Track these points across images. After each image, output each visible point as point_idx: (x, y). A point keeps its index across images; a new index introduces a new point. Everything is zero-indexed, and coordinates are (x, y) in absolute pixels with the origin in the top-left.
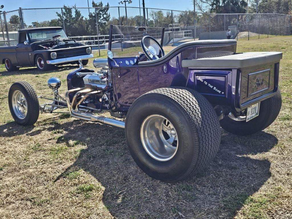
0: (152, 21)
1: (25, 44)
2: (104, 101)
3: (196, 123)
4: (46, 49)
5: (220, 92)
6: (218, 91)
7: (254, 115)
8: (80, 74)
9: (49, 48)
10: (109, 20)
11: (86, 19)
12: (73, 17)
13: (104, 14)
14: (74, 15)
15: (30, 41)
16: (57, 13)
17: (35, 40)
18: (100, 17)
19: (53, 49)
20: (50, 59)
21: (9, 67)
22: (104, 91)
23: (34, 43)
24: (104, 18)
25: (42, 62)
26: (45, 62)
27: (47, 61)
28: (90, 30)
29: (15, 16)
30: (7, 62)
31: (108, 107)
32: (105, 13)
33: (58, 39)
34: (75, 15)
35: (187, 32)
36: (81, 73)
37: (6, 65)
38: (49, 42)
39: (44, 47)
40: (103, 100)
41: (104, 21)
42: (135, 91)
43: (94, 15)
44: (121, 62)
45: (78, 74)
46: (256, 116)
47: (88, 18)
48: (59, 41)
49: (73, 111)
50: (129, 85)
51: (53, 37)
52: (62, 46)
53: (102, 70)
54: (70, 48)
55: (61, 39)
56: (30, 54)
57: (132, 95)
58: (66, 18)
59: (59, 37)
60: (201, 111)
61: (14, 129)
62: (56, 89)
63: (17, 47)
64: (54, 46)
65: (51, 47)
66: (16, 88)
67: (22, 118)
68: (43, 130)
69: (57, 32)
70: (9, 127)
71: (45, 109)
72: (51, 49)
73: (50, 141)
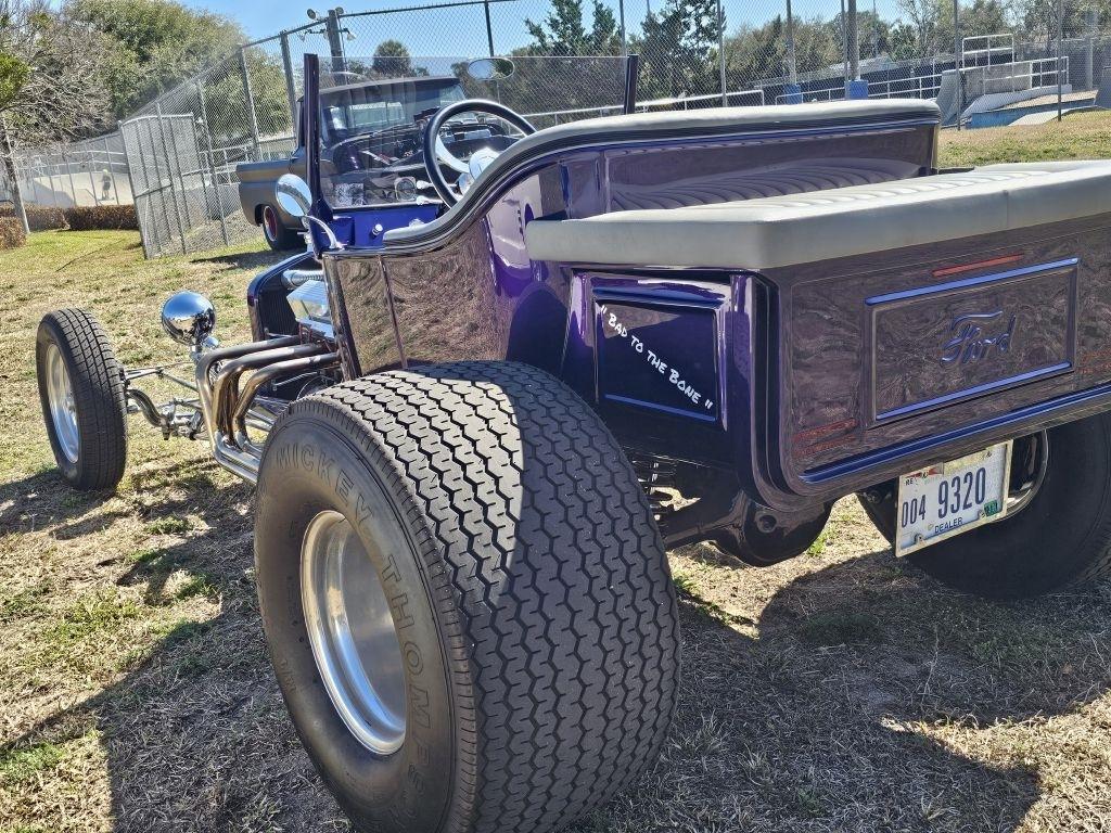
0: (909, 28)
3: (469, 578)
4: (381, 164)
5: (696, 396)
6: (688, 391)
7: (967, 515)
8: (292, 276)
9: (391, 162)
10: (720, 34)
11: (633, 37)
12: (584, 35)
13: (701, 15)
14: (588, 24)
15: (333, 135)
16: (527, 22)
17: (354, 132)
18: (687, 26)
19: (405, 164)
21: (273, 236)
23: (346, 141)
24: (700, 29)
28: (646, 82)
29: (390, 44)
30: (267, 216)
32: (707, 9)
34: (594, 27)
35: (1049, 66)
36: (298, 272)
37: (267, 226)
38: (400, 138)
39: (377, 158)
41: (700, 43)
43: (661, 20)
45: (288, 275)
46: (984, 520)
47: (641, 35)
49: (220, 439)
51: (417, 117)
58: (561, 40)
60: (524, 508)
61: (38, 504)
62: (194, 340)
63: (293, 161)
64: (410, 153)
65: (400, 157)
66: (48, 337)
67: (73, 458)
68: (126, 515)
69: (438, 96)
70: (27, 493)
71: (176, 420)
72: (399, 164)
73: (103, 571)
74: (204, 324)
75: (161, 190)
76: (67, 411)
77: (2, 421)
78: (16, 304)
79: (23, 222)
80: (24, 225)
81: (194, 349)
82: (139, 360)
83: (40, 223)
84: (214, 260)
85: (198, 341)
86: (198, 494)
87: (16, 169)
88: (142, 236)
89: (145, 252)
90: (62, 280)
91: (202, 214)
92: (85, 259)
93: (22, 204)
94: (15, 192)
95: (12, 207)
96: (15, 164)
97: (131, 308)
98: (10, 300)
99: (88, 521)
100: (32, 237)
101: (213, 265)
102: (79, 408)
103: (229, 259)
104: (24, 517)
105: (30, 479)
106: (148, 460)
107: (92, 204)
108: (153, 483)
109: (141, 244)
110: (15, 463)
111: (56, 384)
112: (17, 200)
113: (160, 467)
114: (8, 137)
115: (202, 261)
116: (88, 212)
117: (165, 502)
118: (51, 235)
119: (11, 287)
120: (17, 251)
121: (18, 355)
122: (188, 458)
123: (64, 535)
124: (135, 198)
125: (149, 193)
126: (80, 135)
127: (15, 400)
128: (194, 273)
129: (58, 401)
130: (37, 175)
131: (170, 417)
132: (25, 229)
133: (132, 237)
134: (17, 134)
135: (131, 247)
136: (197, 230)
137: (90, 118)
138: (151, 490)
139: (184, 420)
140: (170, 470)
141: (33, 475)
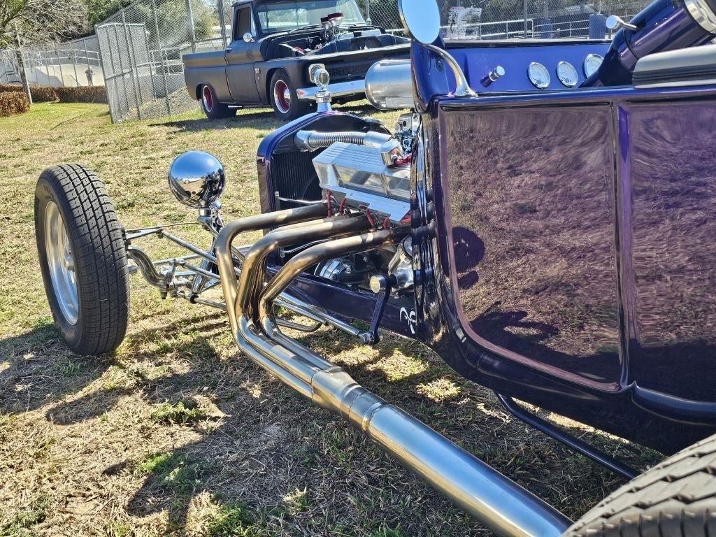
1: (247, 40)
2: (393, 290)
4: (297, 54)
8: (309, 137)
9: (305, 52)
15: (260, 33)
17: (273, 30)
19: (316, 53)
20: (308, 84)
21: (210, 108)
22: (399, 234)
23: (269, 36)
25: (287, 95)
26: (294, 94)
27: (299, 90)
30: (206, 93)
31: (413, 324)
33: (334, 24)
36: (314, 133)
37: (205, 100)
38: (310, 35)
39: (294, 50)
40: (390, 282)
42: (574, 249)
44: (501, 71)
45: (302, 135)
48: (337, 30)
49: (244, 325)
50: (541, 187)
51: (324, 20)
52: (343, 46)
53: (406, 119)
54: (366, 50)
55: (341, 23)
56: (257, 70)
57: (556, 269)
59: (339, 18)
61: (34, 367)
62: (203, 203)
63: (228, 51)
64: (320, 46)
65: (313, 49)
66: (47, 194)
67: (72, 319)
68: (129, 392)
69: (335, 5)
70: (22, 353)
71: (175, 281)
72: (312, 54)
73: (111, 483)
74: (213, 186)
75: (123, 75)
76: (65, 271)
77: (3, 264)
78: (21, 153)
79: (28, 96)
80: (29, 98)
81: (203, 212)
82: (123, 207)
83: (39, 97)
84: (167, 125)
85: (208, 204)
86: (202, 366)
87: (24, 60)
88: (110, 108)
89: (112, 118)
90: (55, 136)
91: (150, 93)
92: (70, 122)
93: (28, 83)
94: (23, 75)
95: (21, 86)
96: (23, 56)
97: (110, 160)
98: (16, 150)
99: (88, 397)
100: (34, 107)
101: (166, 128)
102: (78, 269)
103: (179, 124)
104: (19, 388)
105: (27, 335)
106: (145, 317)
107: (75, 85)
108: (153, 347)
109: (109, 113)
110: (12, 315)
111: (54, 241)
112: (24, 81)
113: (157, 326)
114: (18, 36)
115: (157, 125)
116: (72, 90)
117: (169, 375)
118: (47, 105)
119: (18, 139)
120: (24, 116)
121: (20, 198)
122: (183, 316)
123: (62, 417)
124: (105, 80)
125: (115, 77)
126: (67, 37)
127: (16, 242)
128: (153, 133)
129: (56, 258)
130: (38, 65)
131: (169, 277)
132: (29, 101)
133: (103, 108)
134: (24, 34)
135: (101, 115)
136: (146, 105)
137: (74, 24)
138: (151, 356)
139: (184, 281)
140: (168, 329)
141: (29, 330)
